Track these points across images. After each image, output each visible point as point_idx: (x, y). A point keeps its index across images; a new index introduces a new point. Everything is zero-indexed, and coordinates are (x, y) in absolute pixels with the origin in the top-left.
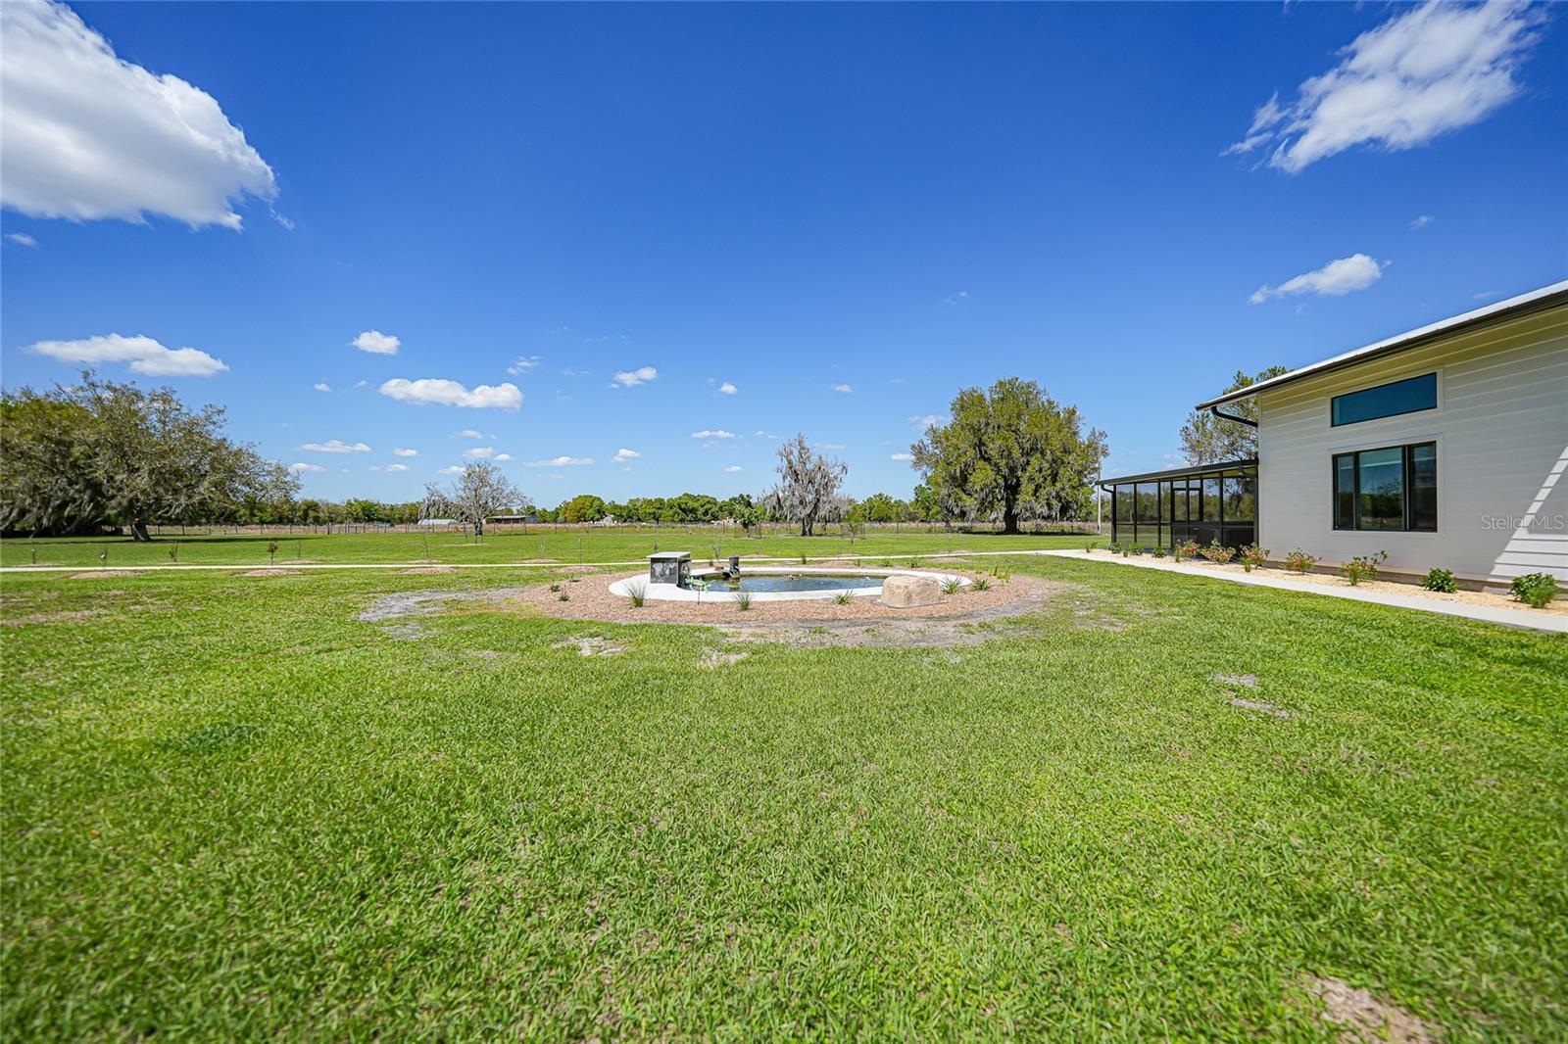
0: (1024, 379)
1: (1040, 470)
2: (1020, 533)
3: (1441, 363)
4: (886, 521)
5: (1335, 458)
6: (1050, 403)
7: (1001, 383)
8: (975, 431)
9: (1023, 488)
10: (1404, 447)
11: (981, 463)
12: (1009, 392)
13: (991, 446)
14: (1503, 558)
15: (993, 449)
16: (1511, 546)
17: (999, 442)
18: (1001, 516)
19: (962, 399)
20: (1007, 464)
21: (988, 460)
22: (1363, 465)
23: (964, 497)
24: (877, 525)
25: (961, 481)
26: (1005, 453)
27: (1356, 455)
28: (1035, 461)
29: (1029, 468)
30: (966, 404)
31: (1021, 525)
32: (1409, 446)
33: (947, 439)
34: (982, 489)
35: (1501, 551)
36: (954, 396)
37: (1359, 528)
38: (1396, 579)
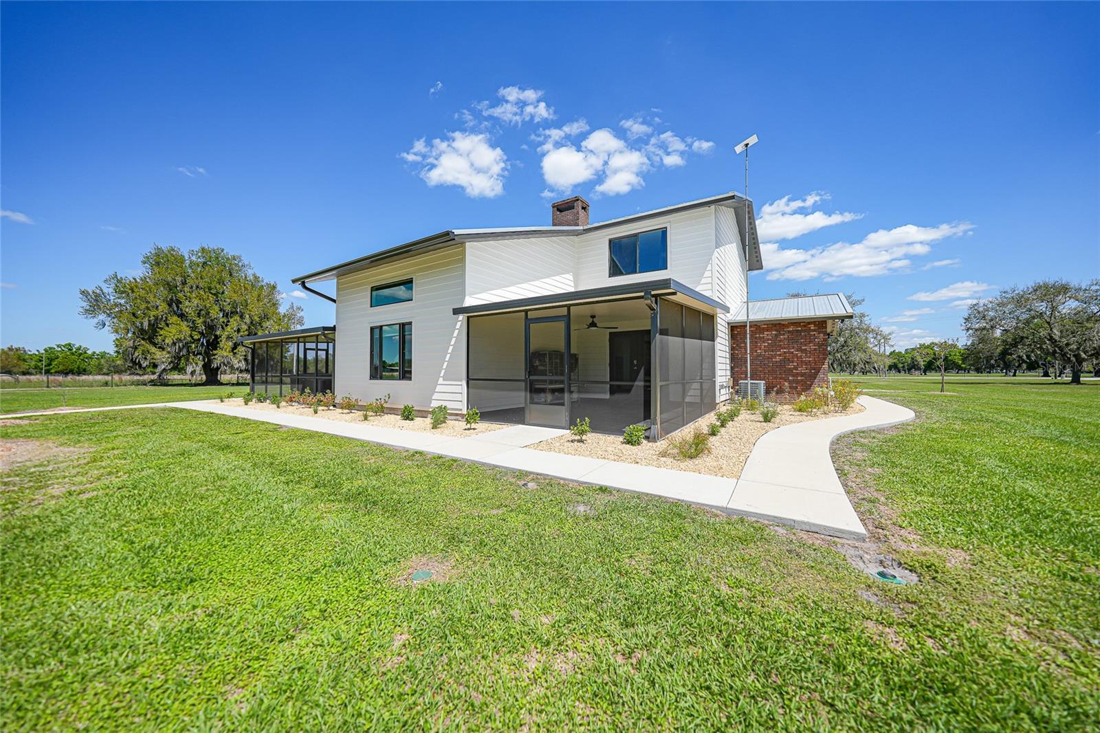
0: (230, 251)
1: (238, 331)
2: (222, 384)
3: (415, 272)
4: (79, 373)
5: (372, 329)
6: (256, 278)
7: (203, 249)
8: (171, 287)
9: (221, 345)
10: (400, 324)
11: (174, 319)
12: (211, 259)
13: (187, 303)
14: (435, 396)
15: (189, 307)
16: (438, 389)
17: (196, 302)
18: (198, 369)
19: (157, 255)
20: (205, 322)
21: (182, 316)
22: (384, 335)
23: (153, 349)
24: (60, 378)
25: (150, 334)
26: (203, 312)
27: (381, 327)
28: (234, 322)
29: (229, 328)
30: (160, 260)
31: (224, 378)
32: (403, 324)
33: (133, 292)
34: (174, 344)
35: (434, 392)
36: (149, 249)
37: (381, 378)
38: (396, 412)
